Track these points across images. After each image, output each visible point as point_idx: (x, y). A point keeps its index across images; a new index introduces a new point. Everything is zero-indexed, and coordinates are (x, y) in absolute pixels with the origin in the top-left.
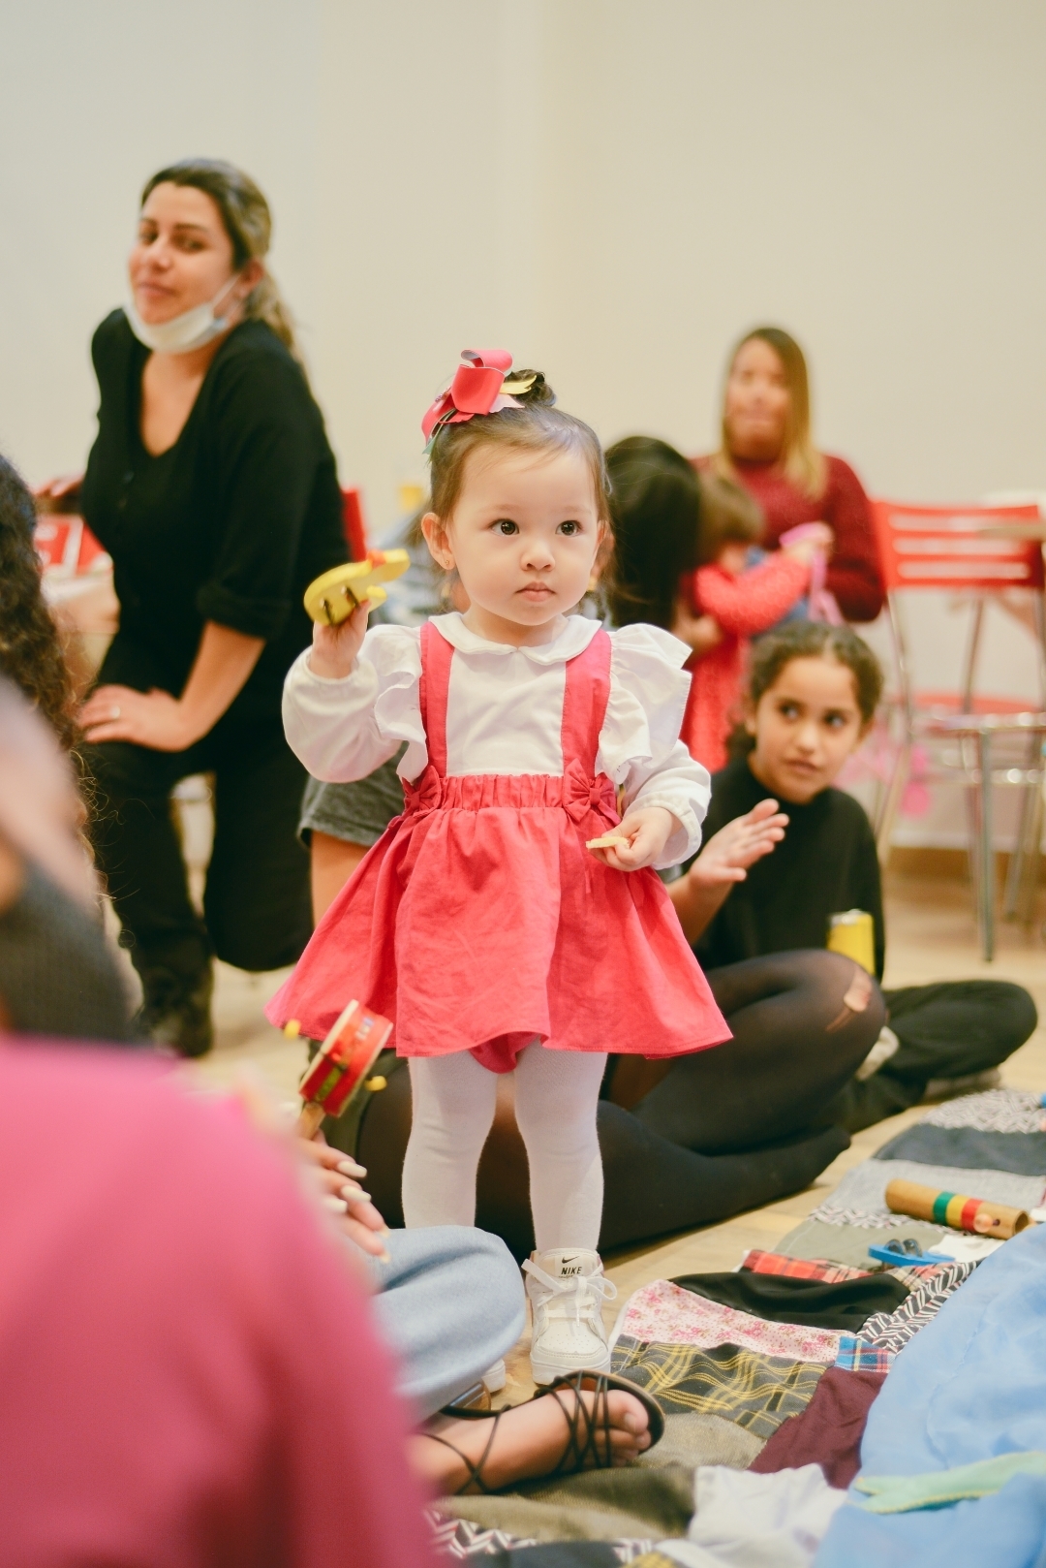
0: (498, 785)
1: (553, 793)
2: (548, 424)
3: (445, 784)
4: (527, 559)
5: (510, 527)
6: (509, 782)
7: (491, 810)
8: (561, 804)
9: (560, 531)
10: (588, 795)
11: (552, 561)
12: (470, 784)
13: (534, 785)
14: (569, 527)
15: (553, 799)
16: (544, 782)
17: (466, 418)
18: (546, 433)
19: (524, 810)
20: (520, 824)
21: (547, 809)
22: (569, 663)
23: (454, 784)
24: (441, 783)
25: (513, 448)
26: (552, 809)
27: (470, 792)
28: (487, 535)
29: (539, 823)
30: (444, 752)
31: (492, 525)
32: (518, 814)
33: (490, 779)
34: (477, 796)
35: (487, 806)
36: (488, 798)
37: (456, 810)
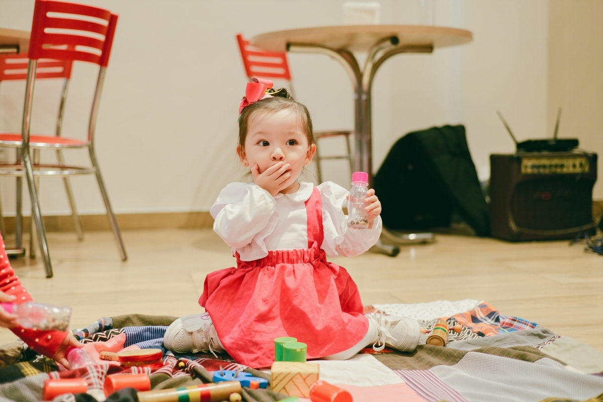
0: (284, 255)
1: (307, 257)
4: (273, 155)
5: (266, 144)
6: (288, 253)
8: (310, 262)
9: (288, 143)
10: (319, 257)
11: (283, 155)
13: (299, 254)
14: (293, 142)
15: (306, 259)
16: (303, 253)
19: (295, 265)
21: (304, 264)
22: (306, 202)
26: (306, 264)
28: (257, 147)
31: (258, 143)
33: (280, 252)
36: (280, 261)
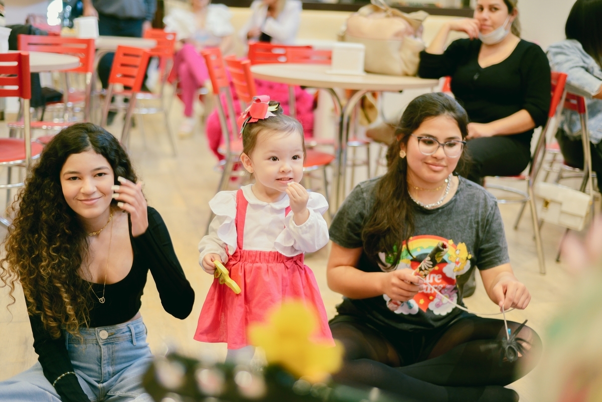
0: (261, 255)
2: (286, 122)
3: (242, 252)
6: (264, 253)
7: (259, 265)
8: (283, 262)
9: (292, 159)
11: (291, 169)
12: (251, 254)
13: (273, 255)
16: (277, 254)
17: (257, 121)
18: (286, 125)
19: (270, 265)
20: (268, 270)
22: (286, 209)
23: (245, 253)
24: (240, 252)
25: (276, 131)
26: (279, 264)
27: (251, 256)
28: (268, 162)
29: (275, 270)
30: (242, 240)
31: (269, 159)
32: (267, 266)
33: (258, 252)
34: (253, 258)
35: (257, 262)
36: (257, 260)
37: (246, 263)
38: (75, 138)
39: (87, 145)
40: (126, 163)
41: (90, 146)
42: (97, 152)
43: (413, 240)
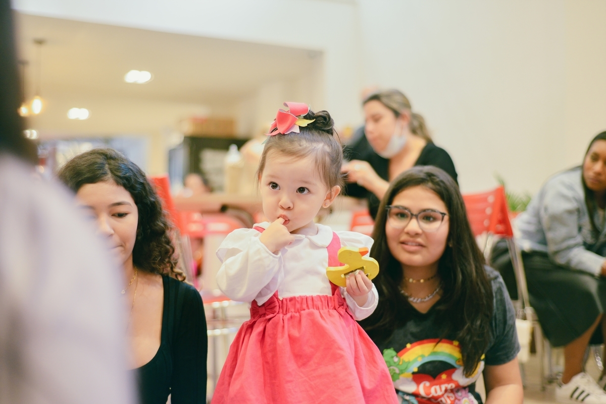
0: (308, 300)
4: (280, 203)
5: (275, 186)
6: (312, 298)
8: (335, 308)
9: (298, 191)
10: (343, 305)
13: (323, 300)
16: (327, 298)
20: (322, 317)
26: (332, 310)
28: (268, 188)
31: (269, 184)
32: (320, 312)
34: (298, 306)
38: (91, 165)
39: (105, 174)
40: (154, 202)
41: (110, 175)
42: (118, 183)
43: (412, 348)
